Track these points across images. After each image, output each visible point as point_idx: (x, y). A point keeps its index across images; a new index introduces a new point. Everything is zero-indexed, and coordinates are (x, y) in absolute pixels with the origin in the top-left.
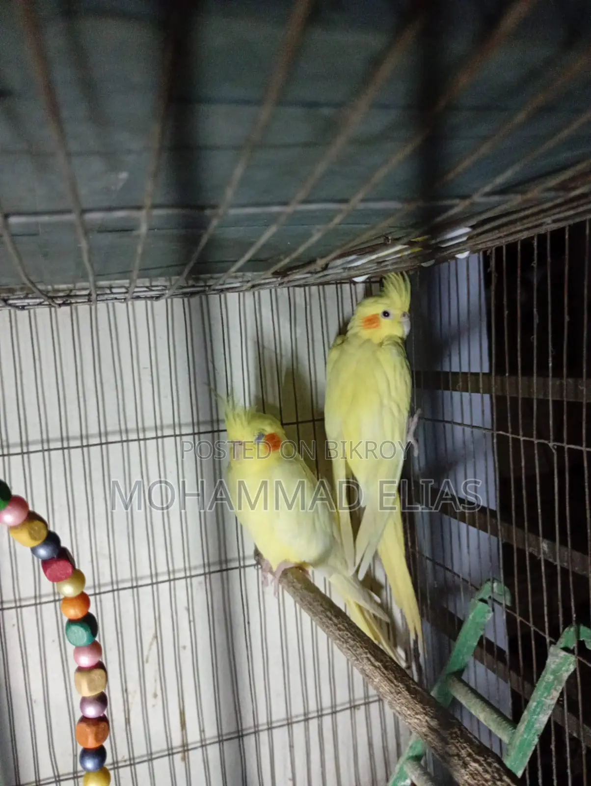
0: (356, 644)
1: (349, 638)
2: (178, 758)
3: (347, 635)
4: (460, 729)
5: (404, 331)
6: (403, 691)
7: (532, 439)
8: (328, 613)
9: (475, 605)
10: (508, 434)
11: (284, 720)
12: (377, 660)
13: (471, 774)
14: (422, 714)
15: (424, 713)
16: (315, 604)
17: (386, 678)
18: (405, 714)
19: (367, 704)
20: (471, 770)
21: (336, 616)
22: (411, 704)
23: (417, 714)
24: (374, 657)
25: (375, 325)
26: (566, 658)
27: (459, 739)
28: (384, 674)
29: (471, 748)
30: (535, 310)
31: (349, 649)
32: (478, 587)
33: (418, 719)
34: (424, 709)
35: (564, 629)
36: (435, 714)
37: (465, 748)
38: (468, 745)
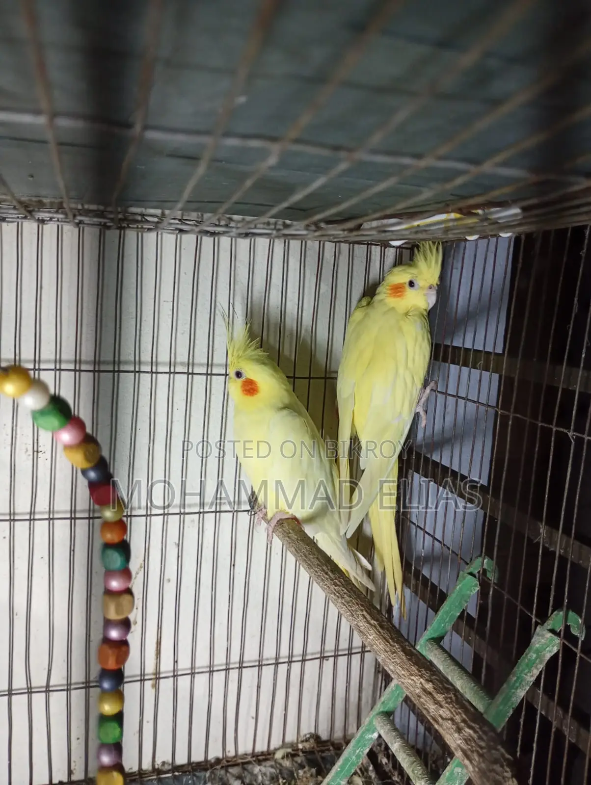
0: (351, 600)
1: (344, 593)
2: (148, 684)
3: (343, 590)
4: (455, 696)
6: (399, 651)
7: (551, 426)
8: (325, 568)
9: (464, 578)
10: (526, 419)
11: (255, 661)
12: (373, 618)
13: (465, 740)
14: (417, 676)
15: (419, 675)
16: (311, 556)
17: (381, 637)
18: (399, 673)
19: (336, 656)
20: (464, 735)
21: (332, 571)
22: (406, 665)
23: (412, 675)
24: (370, 614)
25: (400, 294)
26: (552, 640)
27: (454, 704)
28: (379, 632)
29: (465, 715)
30: (576, 299)
31: (344, 605)
32: (468, 562)
33: (412, 680)
34: (420, 671)
35: (553, 612)
36: (430, 678)
37: (460, 714)
38: (463, 711)
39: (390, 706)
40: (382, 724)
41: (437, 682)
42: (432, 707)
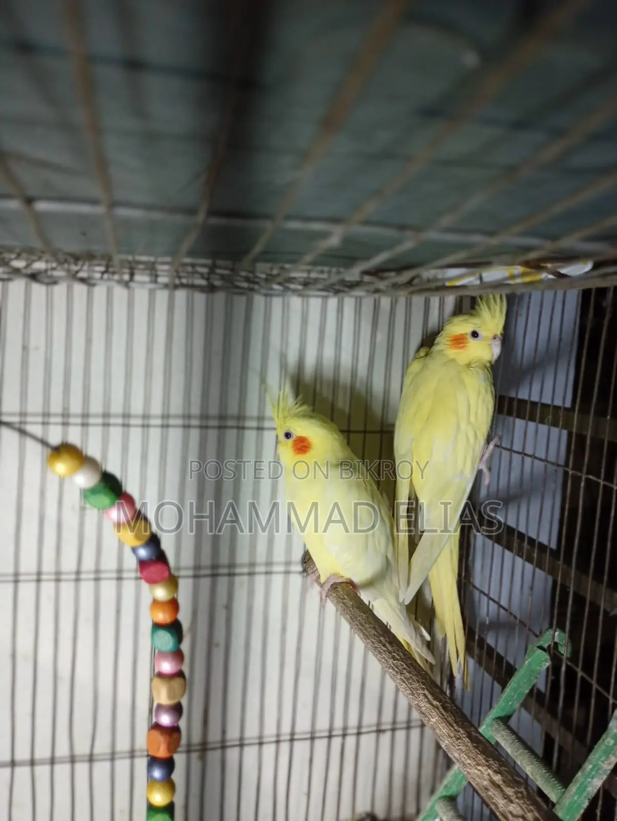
0: (411, 677)
1: (404, 669)
3: (402, 665)
4: (526, 789)
5: (493, 355)
6: (464, 737)
8: (382, 639)
9: (534, 652)
10: (599, 481)
12: (436, 699)
14: (484, 766)
15: (487, 766)
16: (367, 626)
17: (444, 720)
18: (465, 762)
19: (393, 730)
21: (390, 643)
22: (472, 753)
23: (478, 765)
24: (432, 694)
25: (461, 345)
27: (526, 800)
28: (442, 714)
29: (539, 813)
31: (404, 682)
32: (538, 634)
33: (479, 770)
34: (487, 761)
36: (499, 769)
37: (532, 811)
38: (534, 808)
39: (453, 790)
40: (444, 810)
41: (506, 774)
42: (501, 802)
